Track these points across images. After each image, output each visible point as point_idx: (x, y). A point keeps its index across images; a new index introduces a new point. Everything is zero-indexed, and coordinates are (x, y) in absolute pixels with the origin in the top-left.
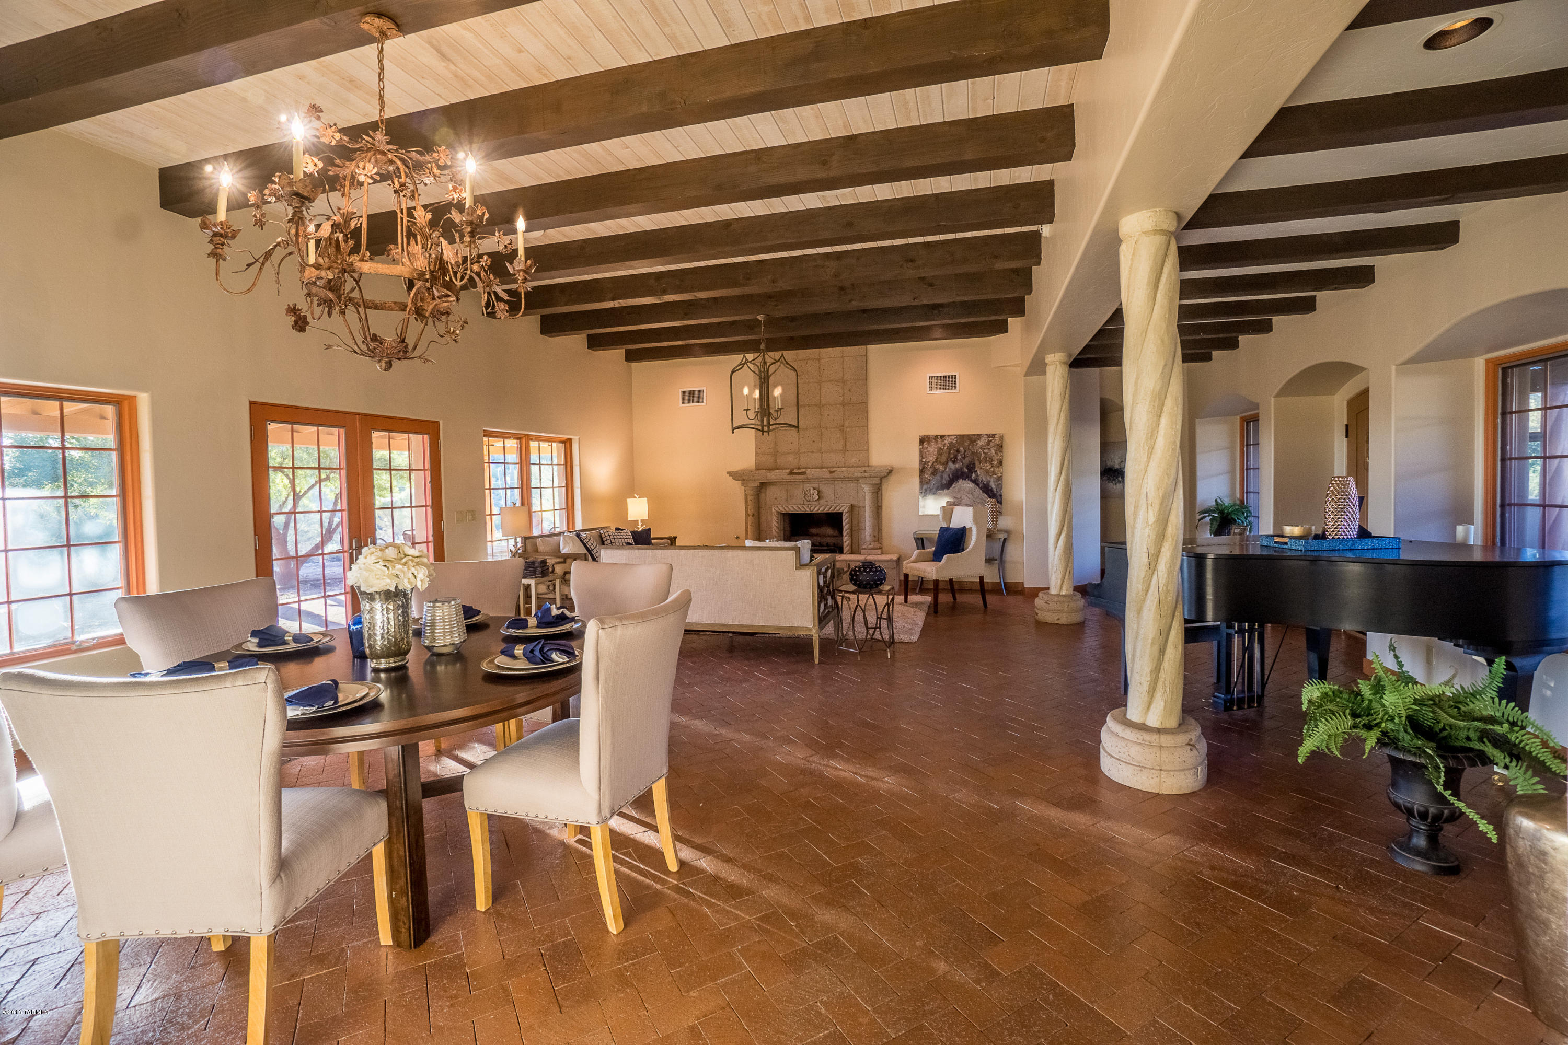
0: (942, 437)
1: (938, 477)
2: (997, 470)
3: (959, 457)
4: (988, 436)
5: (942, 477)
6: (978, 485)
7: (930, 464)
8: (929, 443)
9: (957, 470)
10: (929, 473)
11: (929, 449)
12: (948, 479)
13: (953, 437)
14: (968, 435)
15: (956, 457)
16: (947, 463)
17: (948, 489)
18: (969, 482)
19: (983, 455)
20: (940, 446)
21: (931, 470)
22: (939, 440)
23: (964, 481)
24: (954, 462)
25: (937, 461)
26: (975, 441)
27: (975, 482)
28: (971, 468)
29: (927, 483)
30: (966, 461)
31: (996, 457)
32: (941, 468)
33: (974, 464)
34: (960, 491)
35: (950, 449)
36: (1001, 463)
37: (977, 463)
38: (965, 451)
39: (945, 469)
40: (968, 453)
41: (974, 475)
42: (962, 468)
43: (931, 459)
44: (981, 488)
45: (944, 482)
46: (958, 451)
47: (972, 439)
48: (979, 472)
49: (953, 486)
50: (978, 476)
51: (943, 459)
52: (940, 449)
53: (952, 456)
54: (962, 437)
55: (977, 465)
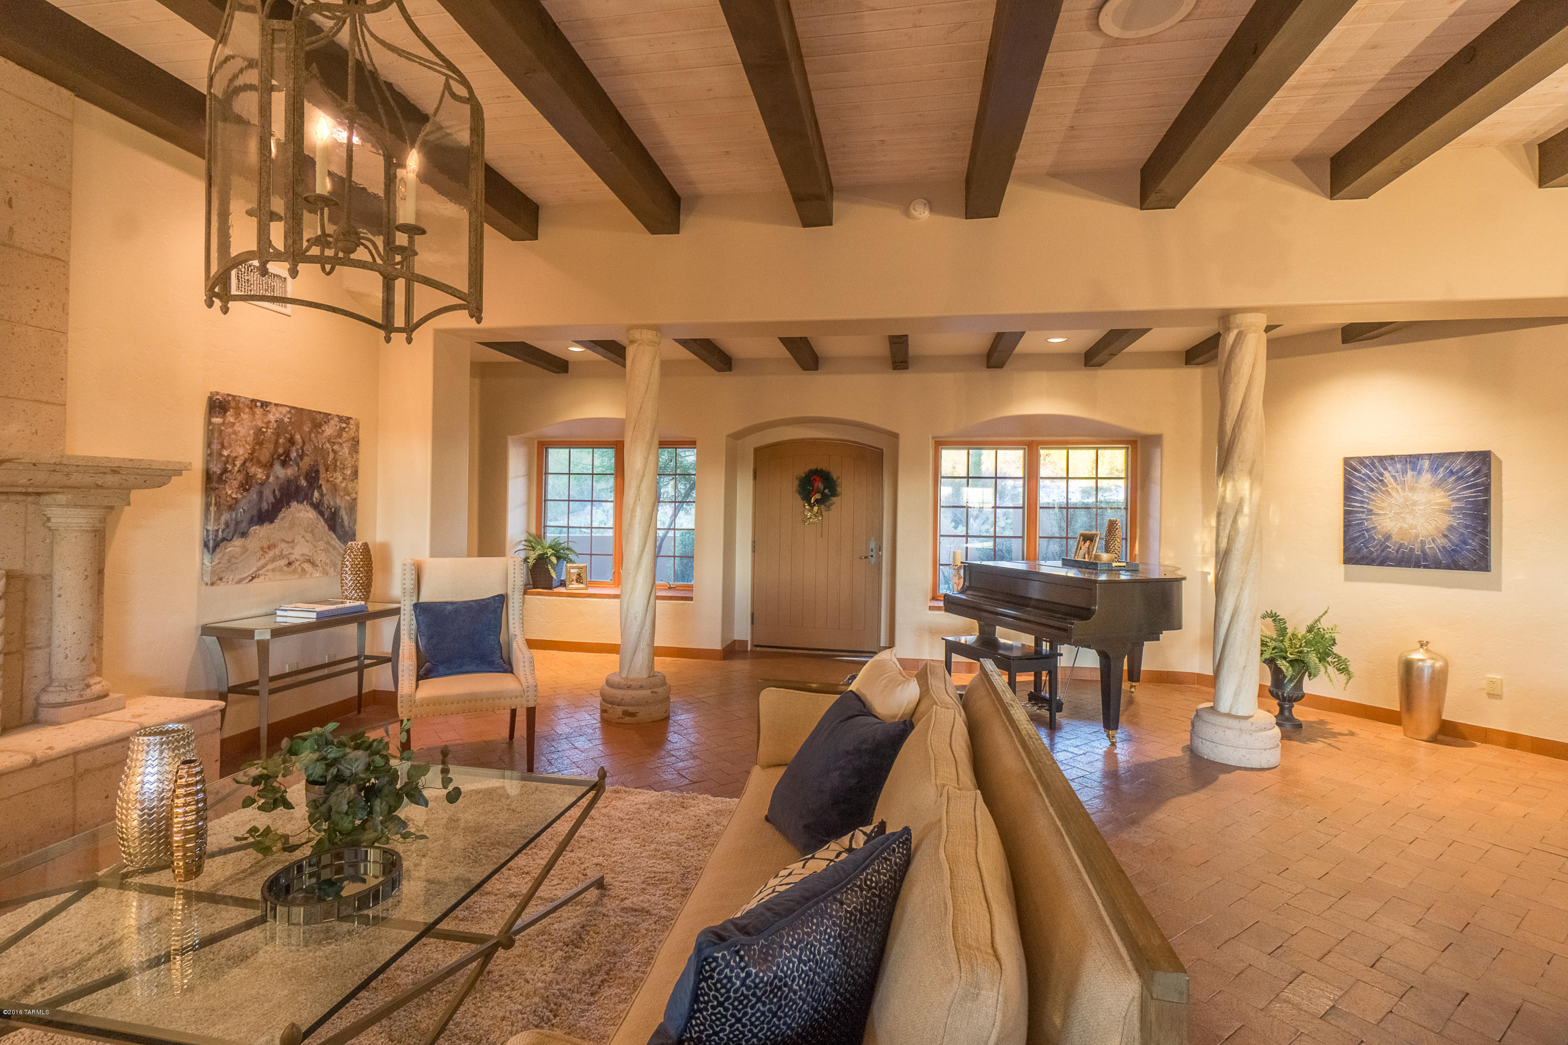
0: (265, 404)
1: (253, 495)
2: (350, 486)
3: (293, 455)
4: (341, 419)
5: (260, 494)
6: (321, 513)
7: (238, 463)
8: (237, 415)
9: (289, 481)
10: (235, 484)
11: (237, 427)
12: (272, 499)
13: (284, 410)
14: (310, 411)
15: (287, 453)
16: (272, 465)
17: (272, 522)
18: (309, 508)
19: (331, 456)
20: (260, 424)
21: (240, 477)
22: (259, 411)
23: (301, 506)
24: (284, 464)
25: (252, 458)
26: (320, 426)
27: (317, 507)
28: (313, 477)
29: (231, 508)
30: (306, 463)
31: (349, 463)
32: (260, 474)
33: (317, 472)
34: (292, 525)
35: (277, 435)
36: (355, 473)
37: (322, 469)
38: (304, 442)
39: (268, 477)
40: (309, 448)
41: (316, 494)
42: (297, 478)
43: (241, 451)
44: (326, 521)
45: (265, 506)
46: (292, 441)
47: (317, 420)
48: (324, 488)
49: (281, 515)
50: (322, 495)
51: (265, 455)
52: (259, 432)
53: (281, 451)
54: (299, 412)
55: (323, 475)
